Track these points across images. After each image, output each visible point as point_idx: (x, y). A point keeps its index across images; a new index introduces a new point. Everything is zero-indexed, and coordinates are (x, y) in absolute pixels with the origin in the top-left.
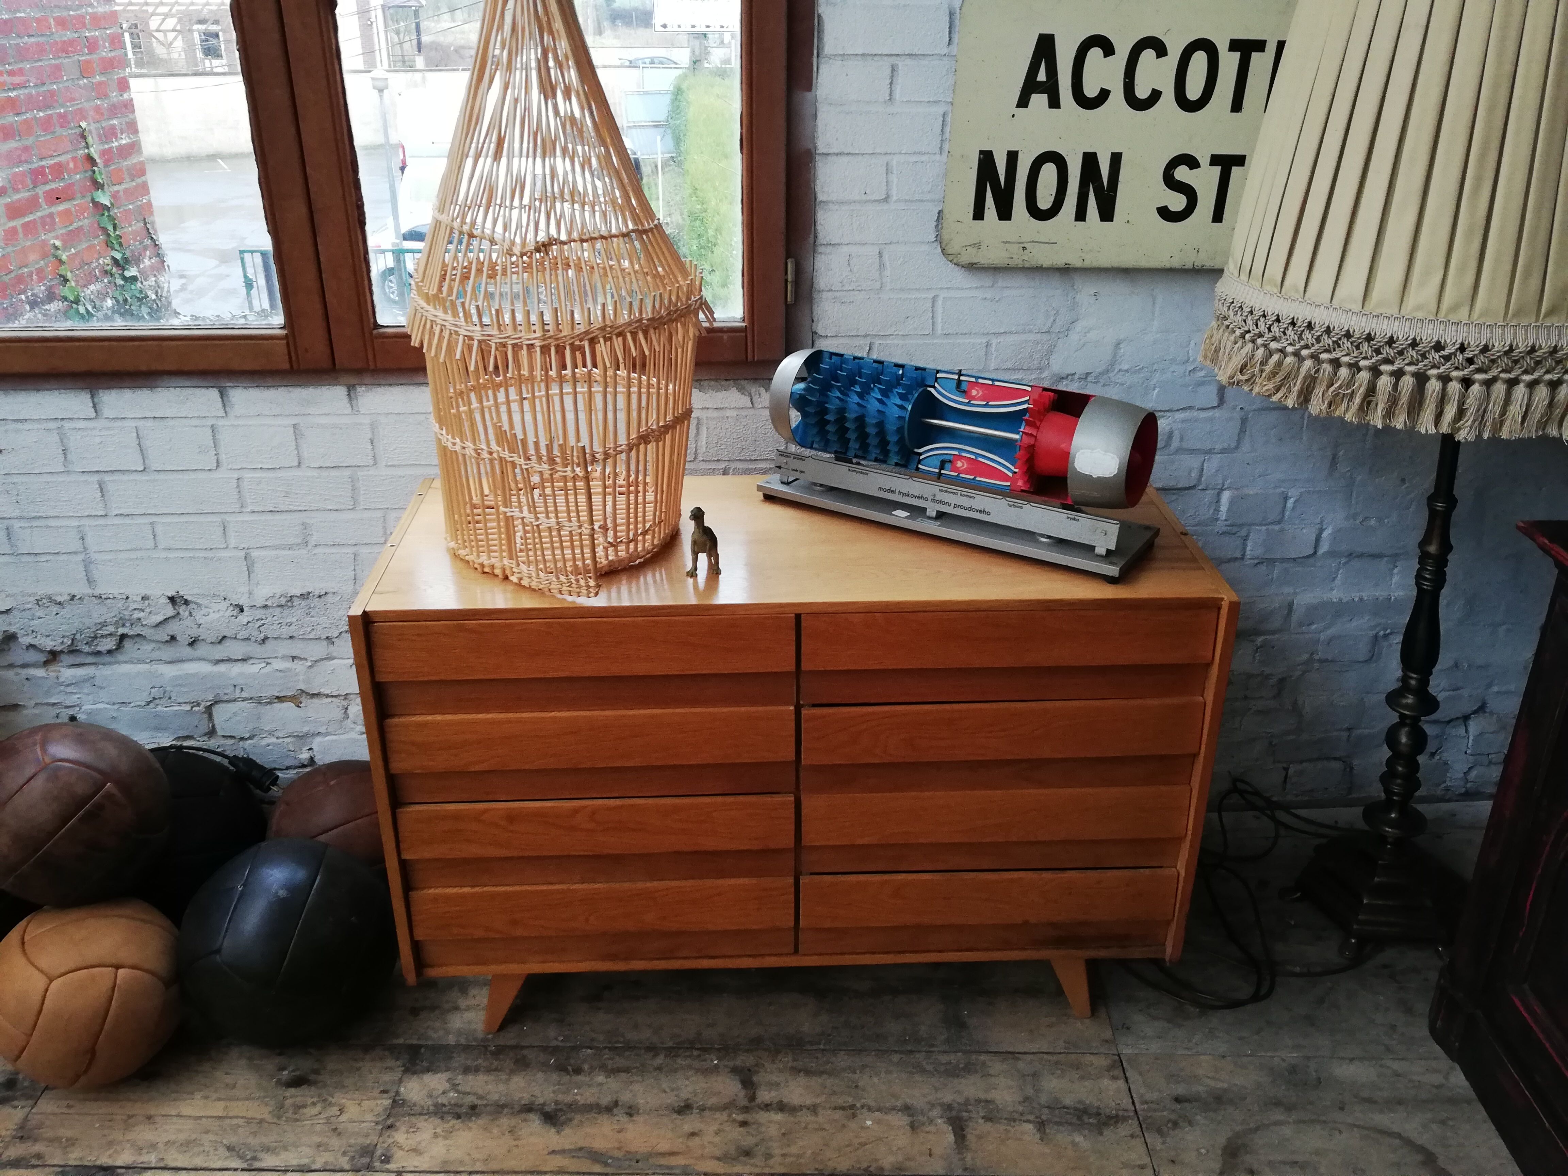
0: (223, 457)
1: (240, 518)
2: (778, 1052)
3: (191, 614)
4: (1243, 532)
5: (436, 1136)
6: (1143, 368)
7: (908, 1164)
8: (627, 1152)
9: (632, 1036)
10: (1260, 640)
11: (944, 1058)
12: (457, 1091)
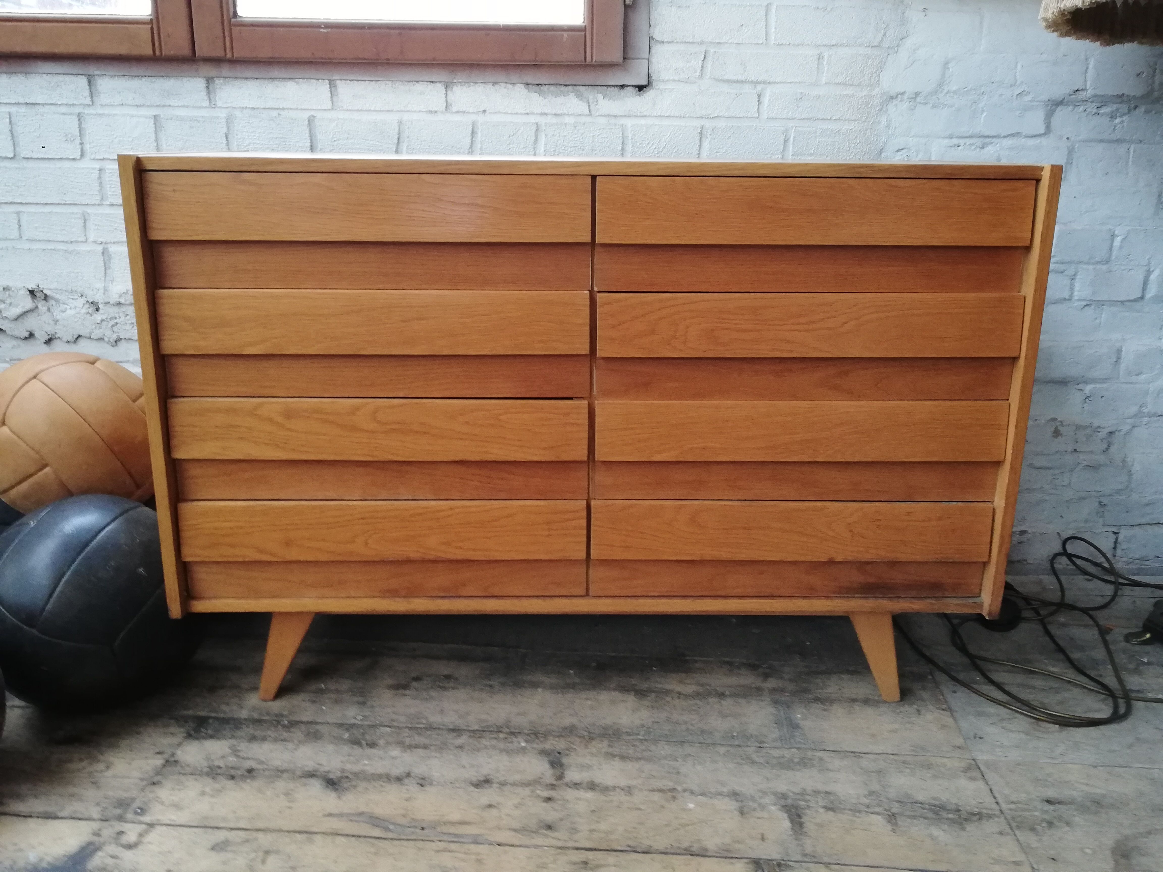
0: (87, 147)
1: (100, 210)
2: (591, 739)
3: (49, 310)
4: (1071, 271)
5: (203, 793)
6: (971, 90)
7: (737, 846)
8: (413, 819)
9: (435, 719)
10: (1088, 389)
11: (776, 753)
12: (238, 756)
